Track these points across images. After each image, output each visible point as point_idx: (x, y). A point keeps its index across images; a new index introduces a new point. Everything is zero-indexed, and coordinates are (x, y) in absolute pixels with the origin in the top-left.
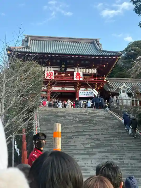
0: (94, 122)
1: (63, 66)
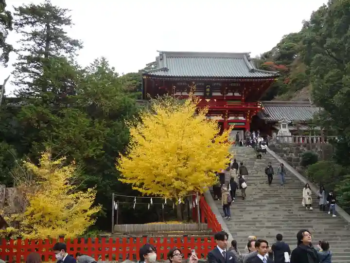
0: (255, 167)
1: (208, 90)
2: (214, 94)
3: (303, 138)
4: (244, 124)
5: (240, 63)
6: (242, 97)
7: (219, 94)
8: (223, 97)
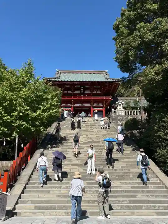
1: (82, 90)
2: (86, 92)
3: (131, 112)
5: (101, 76)
6: (101, 93)
8: (91, 93)
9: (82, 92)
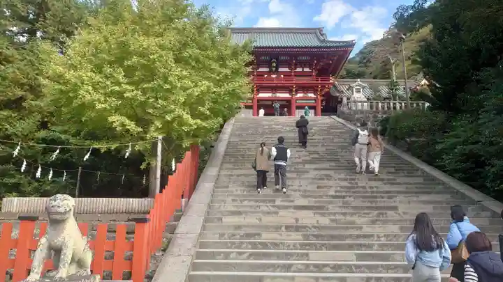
1: (274, 65)
2: (280, 70)
4: (314, 101)
5: (312, 37)
6: (312, 72)
7: (287, 70)
8: (291, 72)
9: (274, 69)
